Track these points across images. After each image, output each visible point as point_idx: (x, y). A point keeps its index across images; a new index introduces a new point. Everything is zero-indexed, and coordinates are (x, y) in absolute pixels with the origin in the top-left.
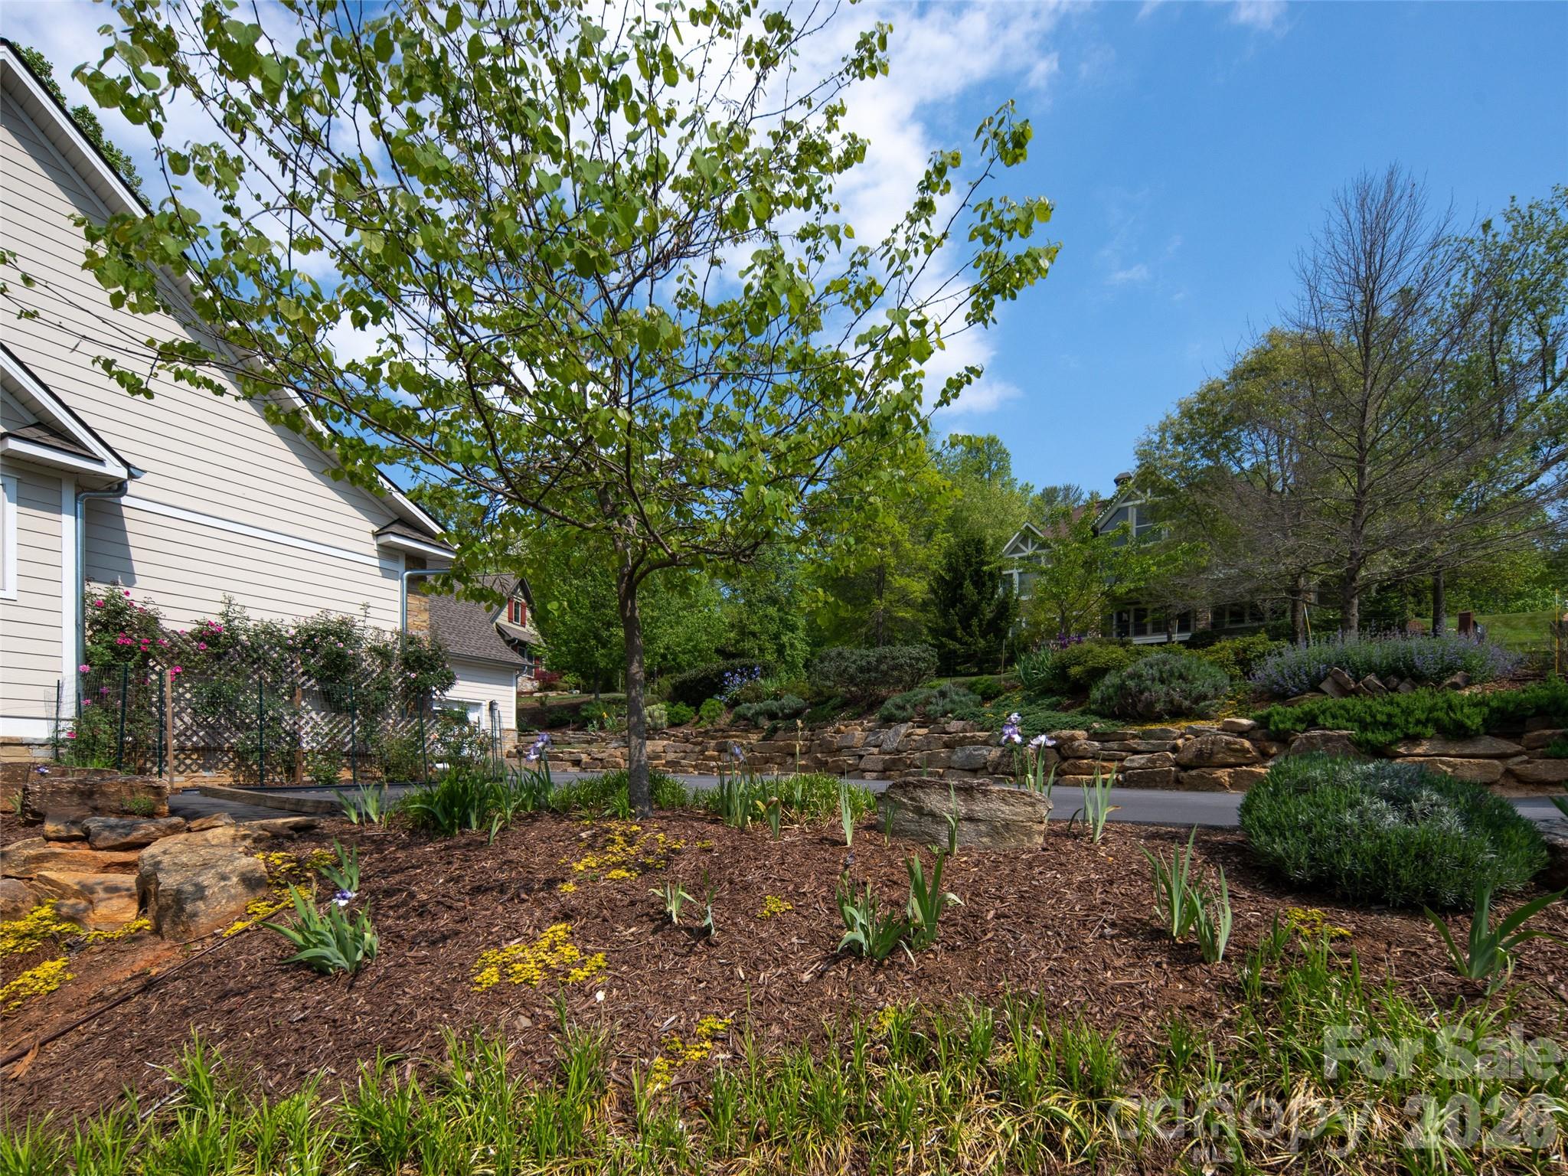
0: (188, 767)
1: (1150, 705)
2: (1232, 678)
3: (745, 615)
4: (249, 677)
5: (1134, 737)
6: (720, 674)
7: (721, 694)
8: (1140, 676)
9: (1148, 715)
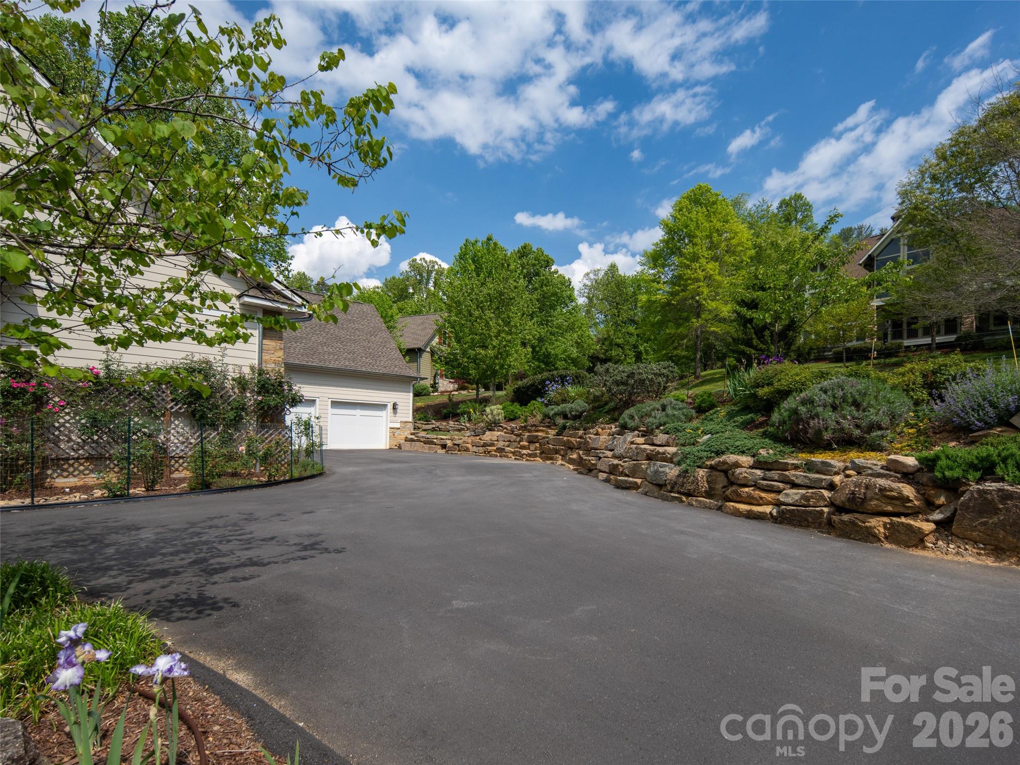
0: (82, 472)
1: (819, 433)
2: (917, 403)
3: (612, 332)
4: (125, 406)
5: (796, 467)
6: (543, 382)
7: (542, 397)
8: (812, 402)
9: (817, 444)
